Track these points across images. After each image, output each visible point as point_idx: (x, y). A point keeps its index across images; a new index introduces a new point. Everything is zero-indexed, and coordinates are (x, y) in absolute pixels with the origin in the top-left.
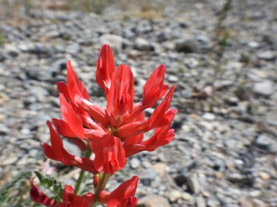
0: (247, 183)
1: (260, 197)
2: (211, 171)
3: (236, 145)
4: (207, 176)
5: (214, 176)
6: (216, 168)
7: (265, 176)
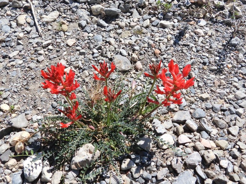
0: (219, 71)
1: (224, 79)
2: (201, 66)
3: (217, 45)
4: (199, 69)
5: (203, 68)
6: (204, 64)
7: (230, 66)
